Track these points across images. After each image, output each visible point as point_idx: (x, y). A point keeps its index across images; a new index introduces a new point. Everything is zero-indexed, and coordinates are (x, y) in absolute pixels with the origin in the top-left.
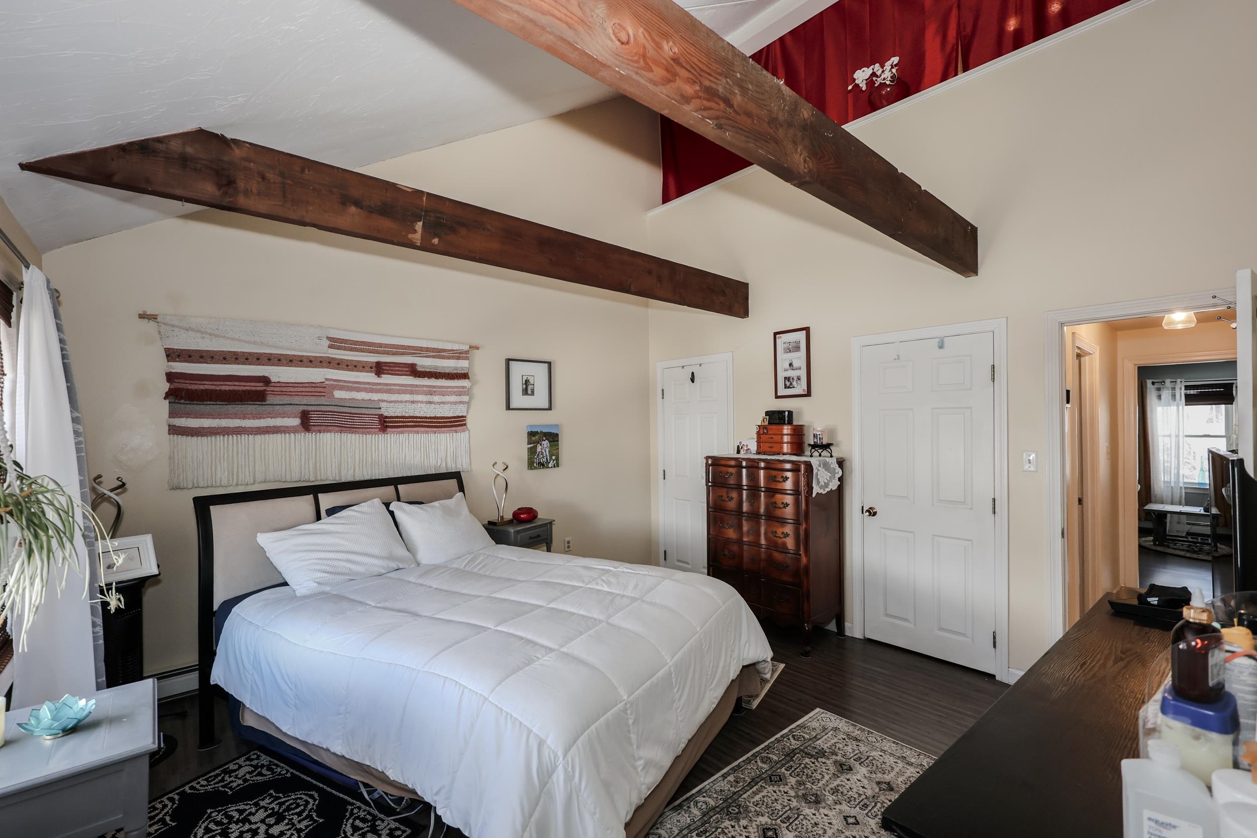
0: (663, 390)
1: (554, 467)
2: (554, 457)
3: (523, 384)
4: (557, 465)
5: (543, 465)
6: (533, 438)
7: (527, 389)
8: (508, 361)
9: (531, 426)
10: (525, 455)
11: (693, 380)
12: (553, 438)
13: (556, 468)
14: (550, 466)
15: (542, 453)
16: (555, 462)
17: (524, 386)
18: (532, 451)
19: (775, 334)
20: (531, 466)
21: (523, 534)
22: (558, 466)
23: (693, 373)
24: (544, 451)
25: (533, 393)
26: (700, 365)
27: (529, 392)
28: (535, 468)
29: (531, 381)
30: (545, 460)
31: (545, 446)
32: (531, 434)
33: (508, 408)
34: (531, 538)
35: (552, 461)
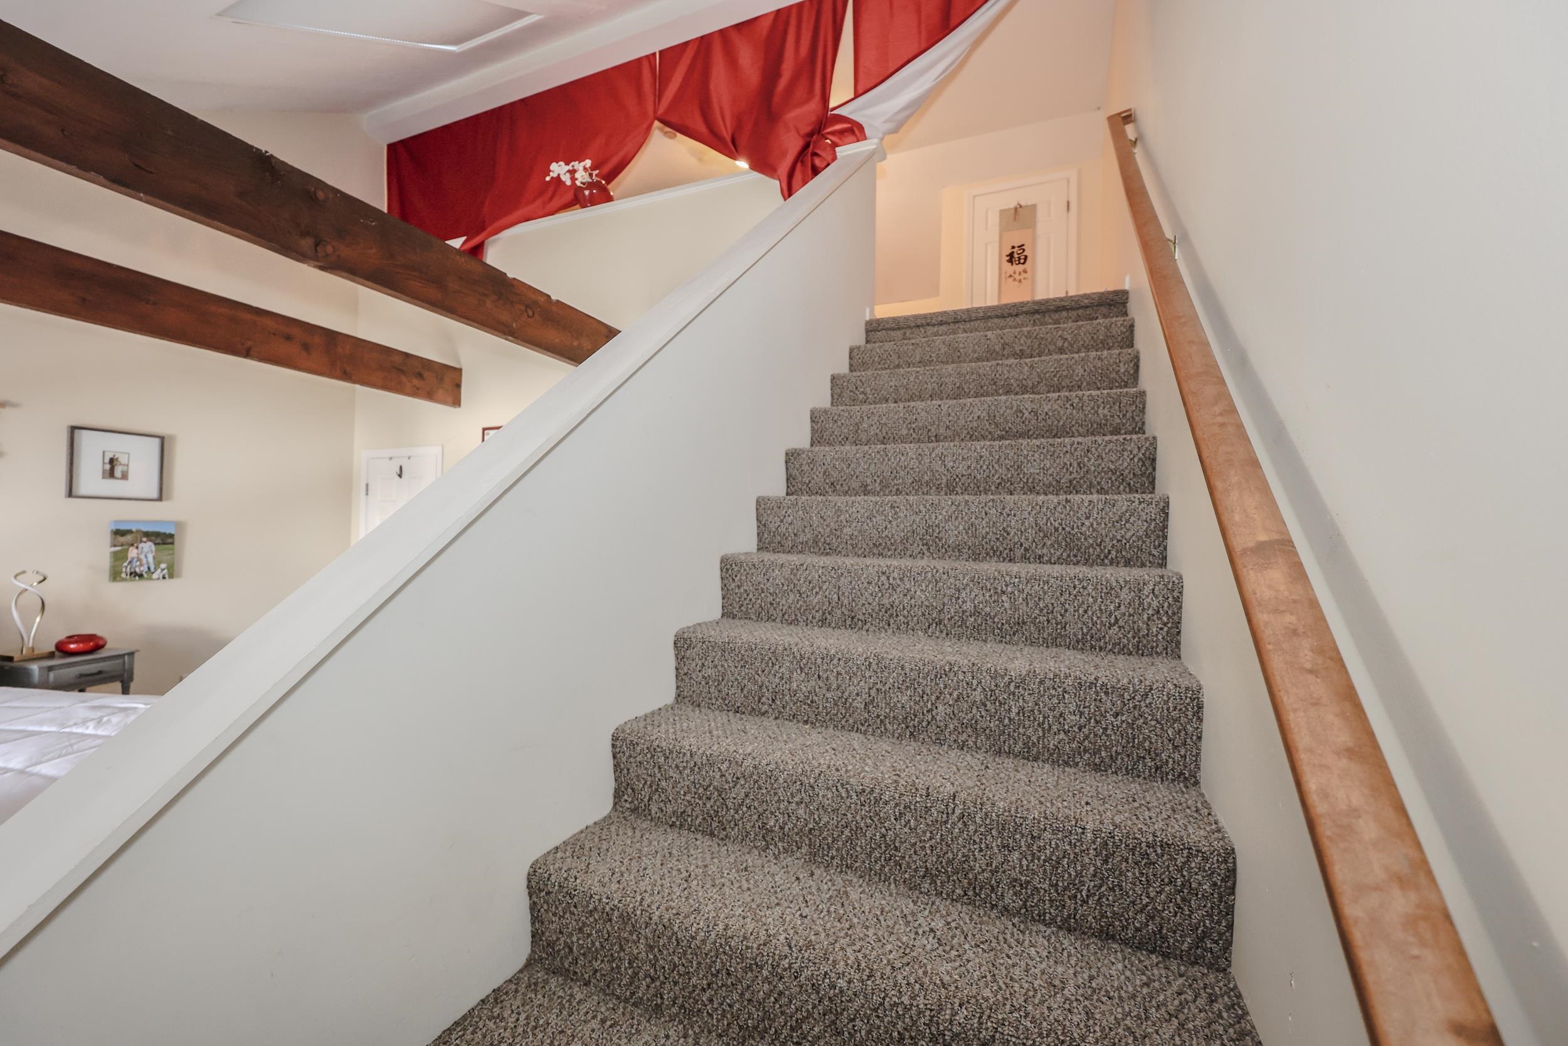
0: (367, 485)
1: (164, 578)
2: (163, 566)
3: (104, 463)
4: (172, 573)
5: (141, 576)
6: (122, 539)
7: (112, 468)
8: (73, 429)
9: (116, 522)
10: (106, 562)
11: (400, 476)
12: (163, 539)
13: (168, 581)
14: (155, 576)
15: (139, 560)
16: (165, 571)
17: (108, 467)
18: (119, 557)
19: (484, 430)
20: (115, 575)
21: (61, 671)
22: (171, 576)
23: (401, 467)
24: (142, 557)
25: (125, 476)
26: (409, 458)
27: (118, 472)
28: (124, 580)
29: (123, 459)
30: (144, 569)
31: (145, 550)
32: (118, 533)
33: (70, 494)
34: (81, 676)
35: (159, 571)
